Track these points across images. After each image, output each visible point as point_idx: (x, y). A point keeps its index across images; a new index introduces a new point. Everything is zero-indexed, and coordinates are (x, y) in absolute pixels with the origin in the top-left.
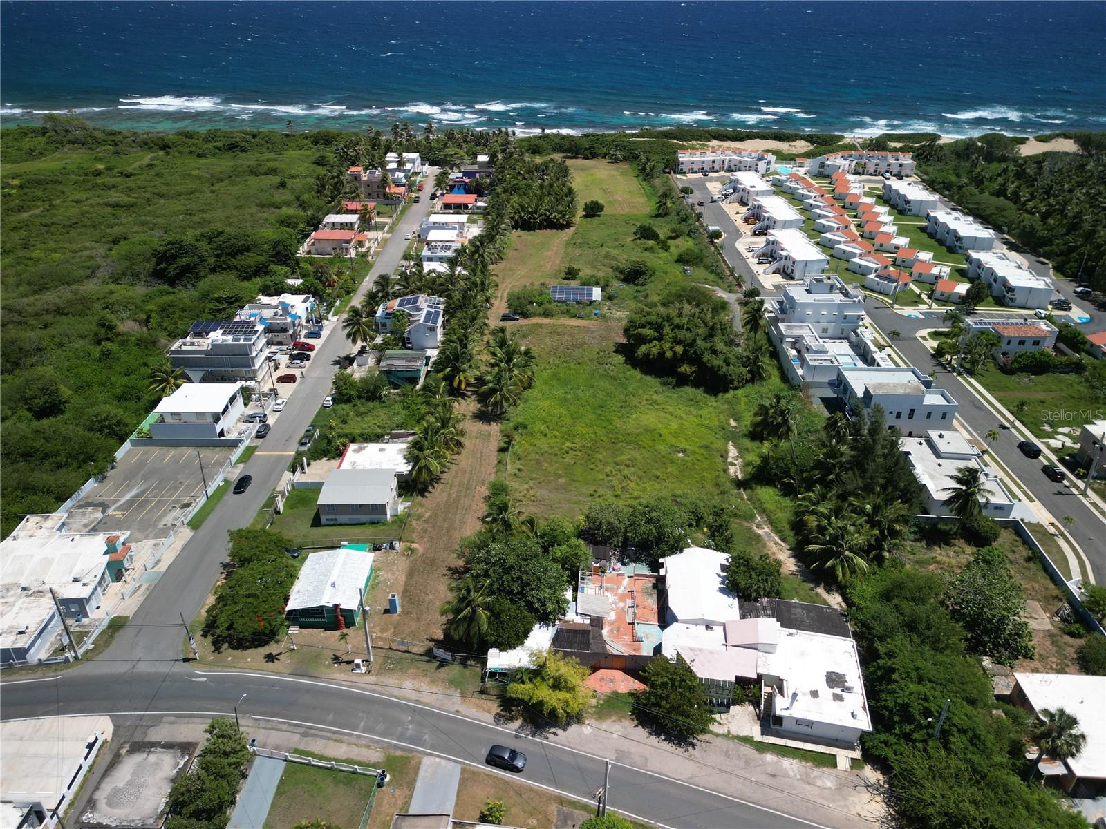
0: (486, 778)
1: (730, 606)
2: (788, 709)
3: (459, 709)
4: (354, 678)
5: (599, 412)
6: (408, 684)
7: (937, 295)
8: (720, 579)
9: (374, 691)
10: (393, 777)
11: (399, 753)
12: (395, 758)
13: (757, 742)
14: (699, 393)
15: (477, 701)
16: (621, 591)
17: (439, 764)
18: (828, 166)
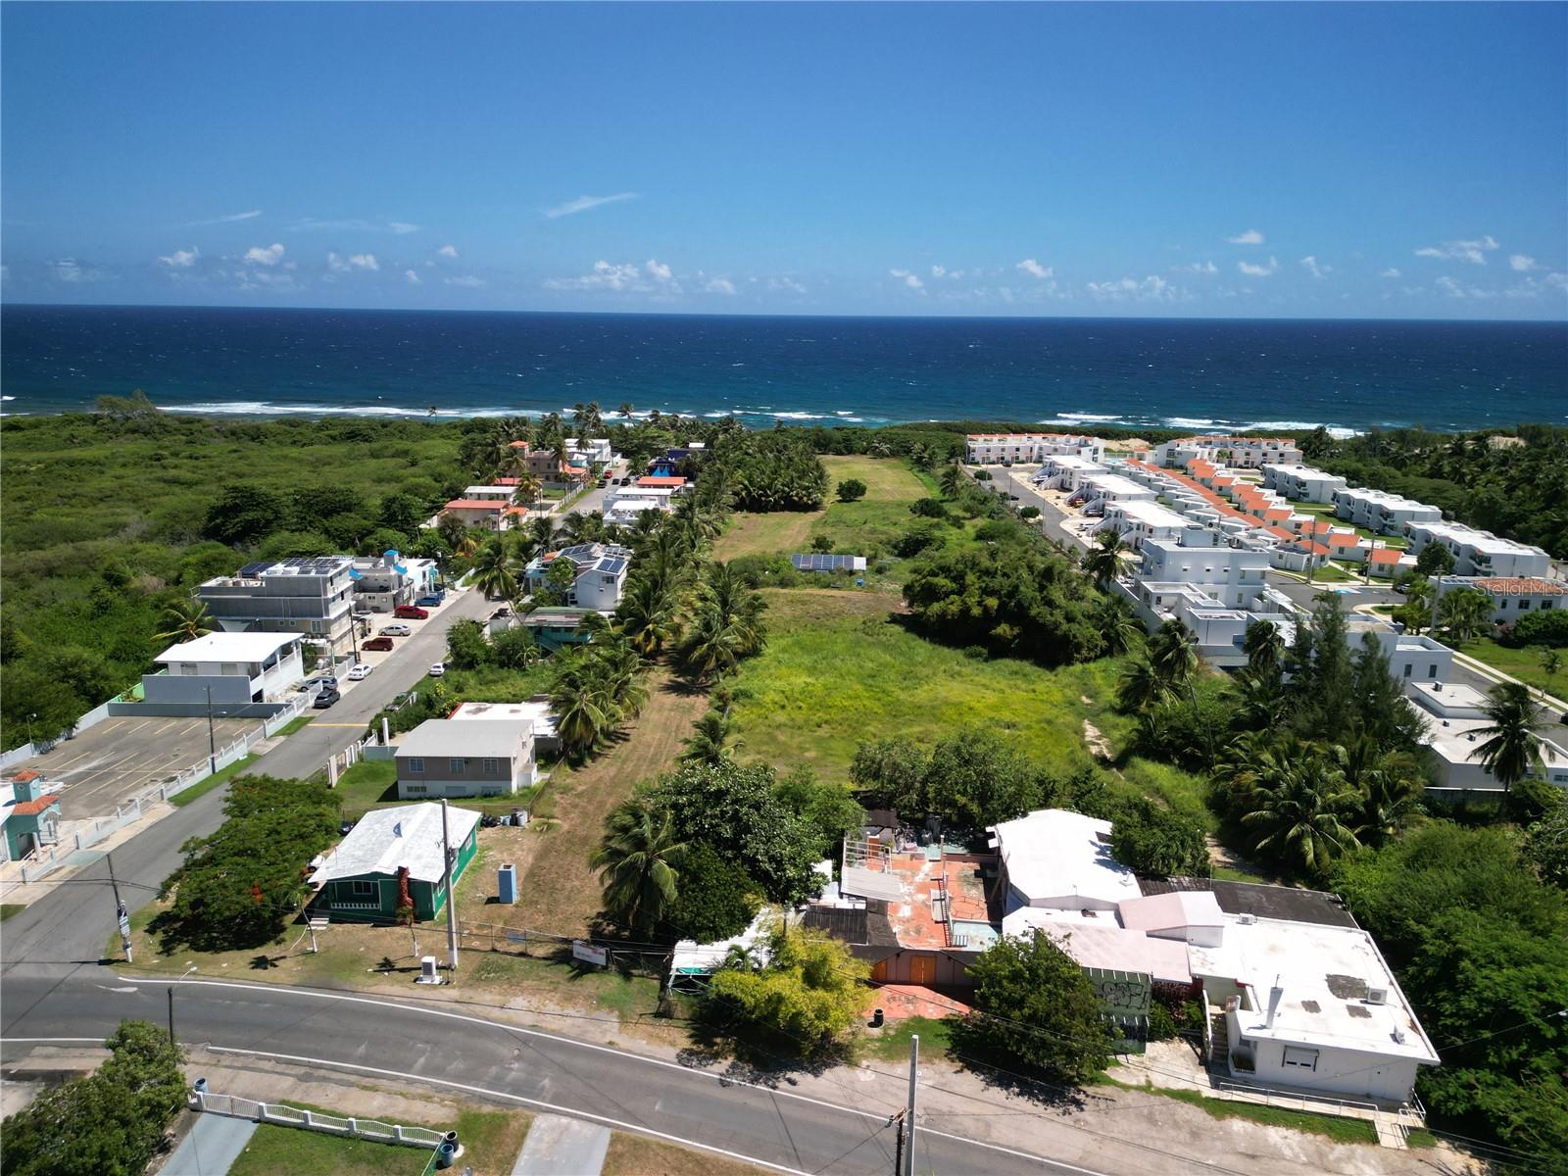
0: (661, 1152)
1: (1124, 884)
2: (1263, 1027)
3: (614, 1039)
4: (418, 992)
5: (870, 681)
6: (519, 1001)
7: (1374, 569)
8: (1098, 849)
9: (452, 1011)
10: (472, 1150)
11: (487, 1109)
12: (477, 1117)
13: (1208, 1099)
14: (1027, 666)
15: (650, 1029)
16: (920, 878)
17: (567, 1128)
18: (1180, 453)
